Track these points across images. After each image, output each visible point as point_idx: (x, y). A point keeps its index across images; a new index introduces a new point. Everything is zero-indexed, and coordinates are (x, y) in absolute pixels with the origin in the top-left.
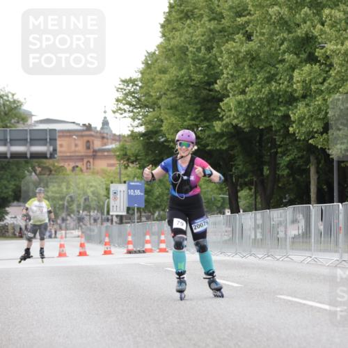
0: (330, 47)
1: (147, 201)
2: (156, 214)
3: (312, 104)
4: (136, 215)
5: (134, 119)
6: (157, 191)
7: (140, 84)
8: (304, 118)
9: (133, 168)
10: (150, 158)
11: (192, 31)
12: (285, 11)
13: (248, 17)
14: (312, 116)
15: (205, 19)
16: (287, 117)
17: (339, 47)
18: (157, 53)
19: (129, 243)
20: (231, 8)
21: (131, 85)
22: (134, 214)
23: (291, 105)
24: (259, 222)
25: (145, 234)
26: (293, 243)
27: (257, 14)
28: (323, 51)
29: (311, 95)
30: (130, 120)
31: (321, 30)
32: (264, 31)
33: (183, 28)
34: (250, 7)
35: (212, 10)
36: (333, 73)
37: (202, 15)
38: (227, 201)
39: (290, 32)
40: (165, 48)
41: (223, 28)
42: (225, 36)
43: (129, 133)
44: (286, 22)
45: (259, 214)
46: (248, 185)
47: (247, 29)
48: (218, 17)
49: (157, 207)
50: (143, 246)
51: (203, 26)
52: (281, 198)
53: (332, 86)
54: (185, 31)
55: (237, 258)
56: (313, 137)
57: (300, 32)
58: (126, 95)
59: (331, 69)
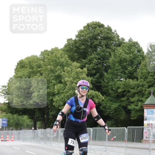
0: (66, 79)
1: (8, 124)
2: (11, 128)
3: (60, 96)
4: (4, 128)
5: (5, 98)
6: (11, 121)
7: (7, 87)
8: (58, 101)
9: (4, 114)
10: (10, 111)
11: (24, 72)
12: (52, 67)
13: (41, 68)
14: (60, 100)
15: (28, 68)
16: (52, 100)
17: (69, 79)
18: (13, 78)
19: (2, 138)
20: (36, 65)
21: (4, 87)
22: (3, 128)
23: (54, 96)
24: (43, 132)
25: (7, 135)
26: (53, 139)
27: (44, 68)
28: (64, 80)
29: (60, 94)
30: (4, 98)
31: (64, 74)
32: (46, 73)
33: (21, 71)
34: (42, 65)
35: (30, 66)
36: (67, 87)
37: (27, 67)
38: (33, 125)
39: (54, 74)
40: (15, 77)
41: (34, 71)
42: (34, 74)
43: (3, 103)
44: (53, 71)
45: (43, 130)
46: (40, 120)
47: (41, 72)
48: (32, 68)
49: (11, 126)
50: (6, 139)
51: (27, 70)
52: (50, 125)
53: (67, 91)
54: (22, 72)
55: (35, 144)
56: (60, 107)
57: (57, 74)
58: (3, 91)
59: (66, 86)
